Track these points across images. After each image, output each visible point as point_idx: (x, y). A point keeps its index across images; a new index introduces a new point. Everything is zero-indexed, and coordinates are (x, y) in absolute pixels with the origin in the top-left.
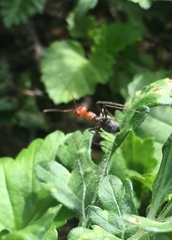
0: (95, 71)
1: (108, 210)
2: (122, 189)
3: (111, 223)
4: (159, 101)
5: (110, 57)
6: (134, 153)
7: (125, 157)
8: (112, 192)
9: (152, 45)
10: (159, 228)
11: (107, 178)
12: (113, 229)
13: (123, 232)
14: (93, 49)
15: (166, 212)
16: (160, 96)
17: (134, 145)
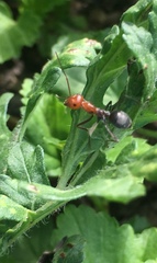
0: (21, 33)
1: (18, 178)
2: (33, 157)
3: (21, 193)
4: (73, 62)
5: (38, 18)
6: (58, 119)
7: (49, 124)
8: (23, 160)
9: (85, 6)
10: (58, 196)
11: (18, 145)
12: (23, 199)
13: (33, 202)
14: (21, 10)
15: (76, 180)
16: (74, 57)
17: (58, 111)
